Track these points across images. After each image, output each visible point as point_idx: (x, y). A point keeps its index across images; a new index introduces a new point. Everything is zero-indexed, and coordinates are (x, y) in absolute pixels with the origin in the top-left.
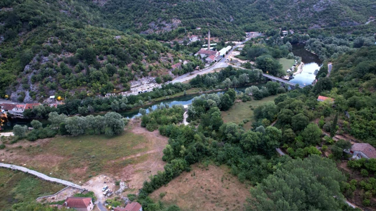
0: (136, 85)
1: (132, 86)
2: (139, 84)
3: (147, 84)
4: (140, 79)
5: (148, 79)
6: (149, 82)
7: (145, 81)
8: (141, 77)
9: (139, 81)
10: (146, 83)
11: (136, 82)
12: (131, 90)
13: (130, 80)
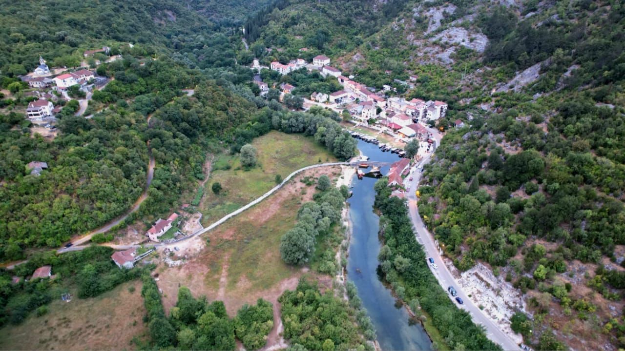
0: (489, 281)
1: (482, 275)
2: (495, 286)
3: (506, 303)
4: (502, 280)
5: (517, 299)
6: (512, 305)
7: (508, 294)
8: (508, 280)
9: (500, 281)
10: (507, 298)
11: (493, 276)
12: (462, 275)
13: (488, 261)
